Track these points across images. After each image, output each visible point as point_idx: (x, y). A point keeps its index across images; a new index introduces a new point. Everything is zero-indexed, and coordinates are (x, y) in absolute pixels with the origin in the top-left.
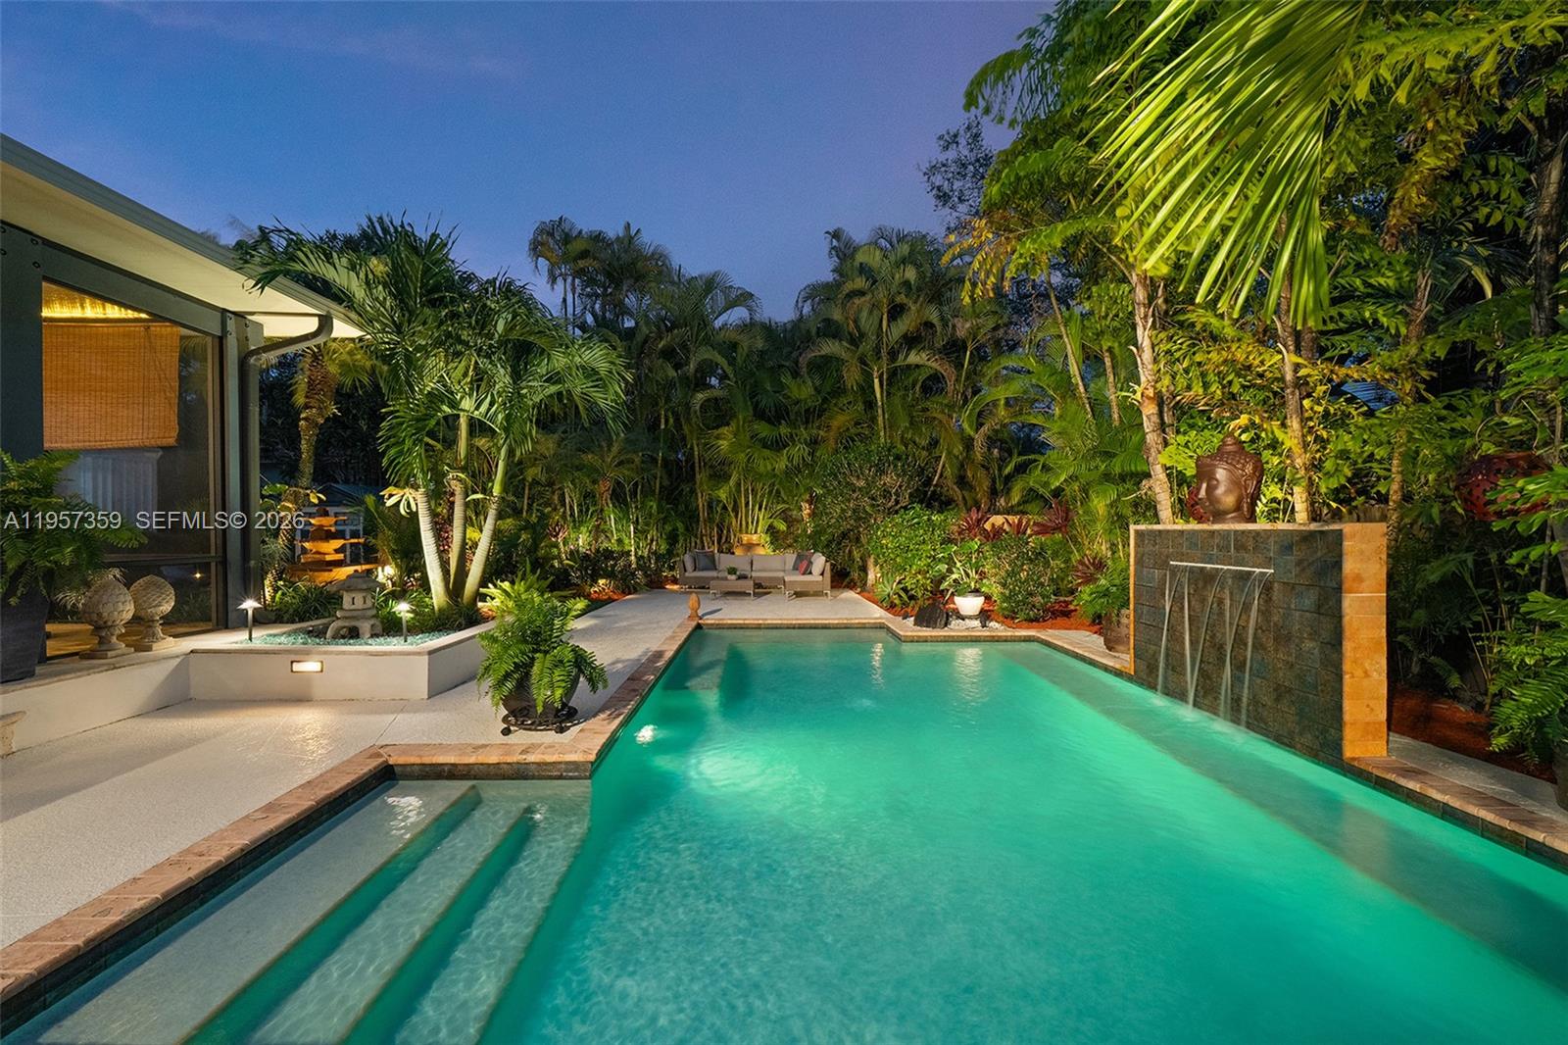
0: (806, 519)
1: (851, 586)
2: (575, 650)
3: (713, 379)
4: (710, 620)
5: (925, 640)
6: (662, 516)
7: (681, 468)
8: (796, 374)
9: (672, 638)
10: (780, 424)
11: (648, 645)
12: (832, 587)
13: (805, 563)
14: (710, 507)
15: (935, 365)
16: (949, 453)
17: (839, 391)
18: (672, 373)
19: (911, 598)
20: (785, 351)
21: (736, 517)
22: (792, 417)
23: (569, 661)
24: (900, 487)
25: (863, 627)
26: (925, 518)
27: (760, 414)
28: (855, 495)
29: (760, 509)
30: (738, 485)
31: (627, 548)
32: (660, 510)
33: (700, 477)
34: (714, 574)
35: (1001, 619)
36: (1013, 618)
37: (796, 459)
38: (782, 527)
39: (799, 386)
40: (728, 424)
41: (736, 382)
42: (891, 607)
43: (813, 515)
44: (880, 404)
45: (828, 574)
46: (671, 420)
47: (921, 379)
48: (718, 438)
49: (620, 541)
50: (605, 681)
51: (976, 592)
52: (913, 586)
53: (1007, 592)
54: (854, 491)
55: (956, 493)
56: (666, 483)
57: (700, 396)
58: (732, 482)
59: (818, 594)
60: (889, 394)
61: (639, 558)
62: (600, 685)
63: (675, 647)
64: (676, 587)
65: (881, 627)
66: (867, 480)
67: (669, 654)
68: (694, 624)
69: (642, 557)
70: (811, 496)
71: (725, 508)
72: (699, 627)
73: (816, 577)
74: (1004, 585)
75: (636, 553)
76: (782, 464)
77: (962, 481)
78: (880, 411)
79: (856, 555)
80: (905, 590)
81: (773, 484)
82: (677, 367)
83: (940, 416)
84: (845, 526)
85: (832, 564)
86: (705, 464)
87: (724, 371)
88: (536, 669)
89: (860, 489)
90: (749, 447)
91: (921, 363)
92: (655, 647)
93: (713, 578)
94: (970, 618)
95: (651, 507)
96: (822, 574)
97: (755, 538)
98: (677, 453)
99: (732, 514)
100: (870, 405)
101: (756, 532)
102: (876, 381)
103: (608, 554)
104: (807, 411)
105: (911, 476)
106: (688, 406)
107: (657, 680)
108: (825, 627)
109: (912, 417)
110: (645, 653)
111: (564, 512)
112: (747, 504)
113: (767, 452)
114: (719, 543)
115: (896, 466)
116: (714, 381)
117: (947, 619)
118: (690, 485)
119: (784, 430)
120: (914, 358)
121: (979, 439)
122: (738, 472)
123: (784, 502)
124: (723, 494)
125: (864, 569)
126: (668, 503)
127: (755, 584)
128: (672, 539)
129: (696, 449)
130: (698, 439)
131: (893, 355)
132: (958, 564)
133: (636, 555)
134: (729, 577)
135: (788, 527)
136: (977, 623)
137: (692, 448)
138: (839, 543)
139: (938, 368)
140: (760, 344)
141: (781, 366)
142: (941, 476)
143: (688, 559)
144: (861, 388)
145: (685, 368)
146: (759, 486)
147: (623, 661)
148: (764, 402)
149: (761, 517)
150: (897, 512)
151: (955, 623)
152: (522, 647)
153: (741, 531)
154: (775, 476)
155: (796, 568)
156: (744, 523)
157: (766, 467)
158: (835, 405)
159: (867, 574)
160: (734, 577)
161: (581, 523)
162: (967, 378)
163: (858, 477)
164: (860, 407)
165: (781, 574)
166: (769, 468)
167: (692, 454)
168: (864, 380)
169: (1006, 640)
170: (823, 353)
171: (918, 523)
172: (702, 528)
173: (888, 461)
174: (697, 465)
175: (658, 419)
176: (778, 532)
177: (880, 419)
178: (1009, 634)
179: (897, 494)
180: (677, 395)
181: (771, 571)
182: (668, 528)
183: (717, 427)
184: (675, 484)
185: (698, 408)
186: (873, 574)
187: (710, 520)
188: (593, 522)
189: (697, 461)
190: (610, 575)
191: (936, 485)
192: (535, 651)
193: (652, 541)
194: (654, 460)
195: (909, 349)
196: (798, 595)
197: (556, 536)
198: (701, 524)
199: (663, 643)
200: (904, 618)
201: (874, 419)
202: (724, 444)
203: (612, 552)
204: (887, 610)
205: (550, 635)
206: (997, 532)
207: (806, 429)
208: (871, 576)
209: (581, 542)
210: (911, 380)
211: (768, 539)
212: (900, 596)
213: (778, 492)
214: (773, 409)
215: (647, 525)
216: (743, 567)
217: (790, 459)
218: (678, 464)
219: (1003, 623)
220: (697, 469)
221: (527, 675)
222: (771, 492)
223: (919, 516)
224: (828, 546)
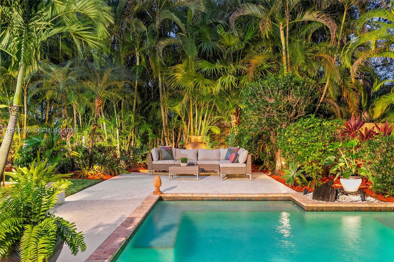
0: (234, 125)
1: (265, 171)
2: (59, 222)
3: (172, 33)
4: (168, 194)
5: (322, 210)
6: (138, 123)
7: (150, 92)
8: (227, 29)
9: (141, 207)
10: (216, 61)
11: (123, 213)
12: (252, 171)
13: (234, 155)
14: (170, 118)
15: (323, 21)
16: (331, 80)
17: (257, 40)
18: (144, 28)
19: (309, 179)
20: (221, 13)
21: (187, 124)
22: (225, 58)
23: (52, 231)
24: (298, 103)
25: (276, 200)
26: (318, 124)
27: (202, 56)
28: (268, 109)
29: (203, 119)
30: (189, 103)
31: (114, 145)
32: (136, 119)
33: (163, 97)
34: (171, 162)
35: (374, 195)
36: (383, 194)
37: (227, 86)
38: (217, 131)
39: (229, 37)
40: (181, 63)
41: (187, 34)
42: (295, 186)
43: (239, 123)
44: (284, 48)
45: (249, 162)
46: (143, 60)
47: (312, 31)
48: (175, 71)
49: (109, 140)
50: (84, 245)
51: (356, 175)
52: (310, 171)
53: (381, 176)
54: (267, 106)
55: (337, 109)
56: (140, 102)
57: (163, 43)
58: (184, 101)
59: (242, 176)
60: (290, 40)
61: (122, 152)
62: (79, 249)
63: (142, 215)
64: (146, 171)
65: (289, 200)
66: (276, 98)
67: (137, 221)
68: (157, 196)
69: (124, 151)
70: (237, 111)
71: (179, 118)
72: (161, 199)
73: (241, 164)
74: (378, 171)
75: (120, 149)
76: (217, 88)
77: (340, 100)
78: (284, 53)
79: (268, 150)
80: (304, 173)
81: (211, 103)
82: (147, 24)
83: (325, 56)
84: (260, 130)
85: (252, 156)
86: (166, 89)
87: (179, 27)
88: (25, 237)
89: (271, 105)
90: (196, 77)
91: (313, 19)
92: (128, 215)
93: (171, 165)
94: (352, 193)
95: (130, 118)
96: (246, 163)
97: (199, 138)
98: (148, 82)
99: (184, 123)
100: (277, 50)
101: (200, 135)
102: (282, 33)
103: (101, 149)
104: (234, 54)
105: (307, 96)
106: (154, 50)
107: (128, 241)
108: (249, 200)
109: (306, 56)
110: (120, 219)
111: (73, 121)
112: (194, 116)
113: (208, 81)
114: (176, 141)
115: (296, 89)
116: (172, 35)
117: (337, 195)
118: (156, 103)
119: (218, 66)
120: (307, 17)
121: (354, 69)
122: (188, 95)
123: (219, 114)
124: (178, 109)
125: (273, 159)
126: (142, 115)
127: (200, 169)
128: (145, 139)
129: (160, 79)
130: (162, 72)
131: (293, 15)
132: (343, 156)
133: (120, 150)
134: (182, 164)
135: (222, 132)
136: (358, 198)
137: (157, 79)
138: (256, 142)
139: (325, 23)
140: (203, 9)
141: (217, 24)
142: (325, 97)
143: (154, 152)
144: (272, 38)
145: (152, 25)
146: (202, 103)
147: (104, 225)
148: (205, 47)
149: (203, 125)
150: (295, 121)
151: (341, 197)
152: (13, 220)
153: (190, 134)
154: (213, 97)
155: (227, 159)
156: (192, 128)
157: (207, 90)
158: (254, 49)
159: (275, 164)
160: (185, 164)
161: (84, 128)
162: (344, 30)
163: (270, 97)
164: (270, 50)
165: (217, 163)
166: (209, 91)
167: (158, 83)
168: (273, 32)
169: (380, 210)
170: (246, 14)
171: (313, 128)
172: (164, 132)
173: (290, 85)
174: (160, 90)
175: (134, 58)
176: (215, 134)
177: (284, 58)
178: (383, 206)
179: (297, 108)
180: (148, 43)
181: (210, 160)
182: (142, 131)
183: (174, 65)
184: (146, 103)
185: (161, 51)
186: (280, 162)
187: (168, 126)
188: (92, 128)
189: (160, 87)
190: (103, 163)
191: (322, 103)
192: (25, 223)
193: (131, 140)
194: (132, 87)
195: (305, 10)
196: (229, 176)
197: (65, 137)
198: (164, 128)
199: (134, 212)
200: (305, 193)
201: (280, 59)
202: (179, 76)
203: (104, 148)
204: (292, 187)
205: (39, 210)
206: (370, 134)
207: (234, 65)
208: (278, 164)
209: (83, 141)
210: (304, 32)
211: (208, 139)
212: (301, 178)
213: (215, 108)
214: (211, 51)
215: (128, 129)
216: (191, 158)
217: (223, 85)
218: (148, 89)
219: (376, 197)
220: (161, 92)
221: (18, 242)
222: (210, 108)
223: (313, 123)
224: (248, 144)
